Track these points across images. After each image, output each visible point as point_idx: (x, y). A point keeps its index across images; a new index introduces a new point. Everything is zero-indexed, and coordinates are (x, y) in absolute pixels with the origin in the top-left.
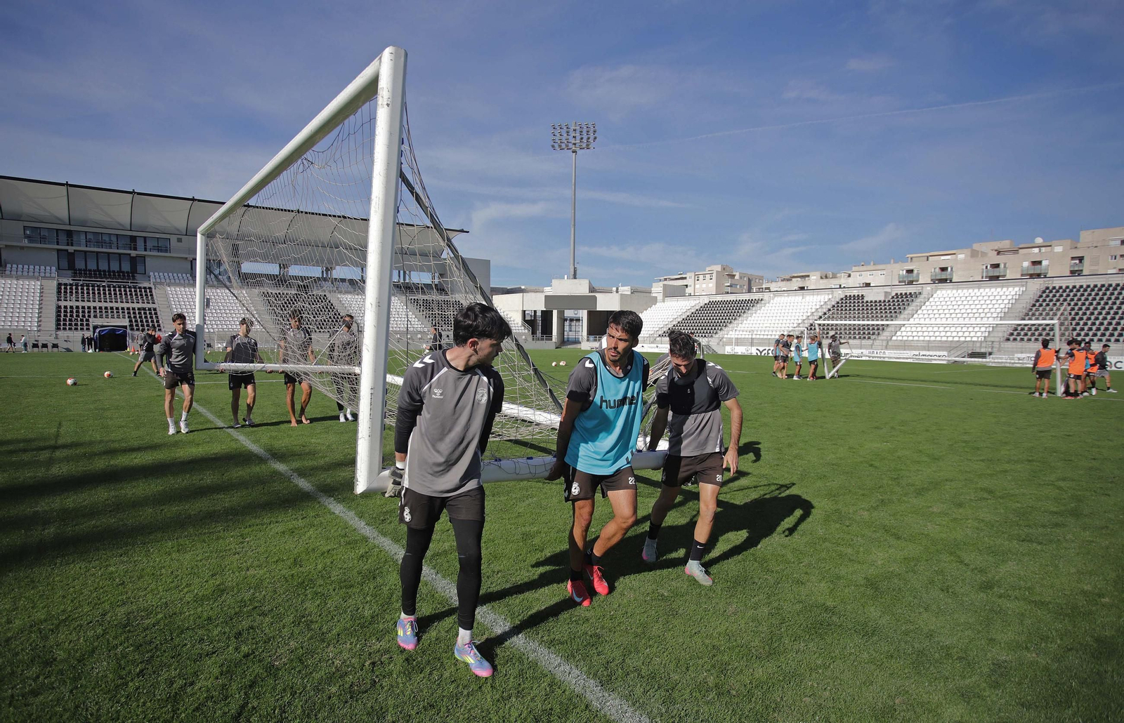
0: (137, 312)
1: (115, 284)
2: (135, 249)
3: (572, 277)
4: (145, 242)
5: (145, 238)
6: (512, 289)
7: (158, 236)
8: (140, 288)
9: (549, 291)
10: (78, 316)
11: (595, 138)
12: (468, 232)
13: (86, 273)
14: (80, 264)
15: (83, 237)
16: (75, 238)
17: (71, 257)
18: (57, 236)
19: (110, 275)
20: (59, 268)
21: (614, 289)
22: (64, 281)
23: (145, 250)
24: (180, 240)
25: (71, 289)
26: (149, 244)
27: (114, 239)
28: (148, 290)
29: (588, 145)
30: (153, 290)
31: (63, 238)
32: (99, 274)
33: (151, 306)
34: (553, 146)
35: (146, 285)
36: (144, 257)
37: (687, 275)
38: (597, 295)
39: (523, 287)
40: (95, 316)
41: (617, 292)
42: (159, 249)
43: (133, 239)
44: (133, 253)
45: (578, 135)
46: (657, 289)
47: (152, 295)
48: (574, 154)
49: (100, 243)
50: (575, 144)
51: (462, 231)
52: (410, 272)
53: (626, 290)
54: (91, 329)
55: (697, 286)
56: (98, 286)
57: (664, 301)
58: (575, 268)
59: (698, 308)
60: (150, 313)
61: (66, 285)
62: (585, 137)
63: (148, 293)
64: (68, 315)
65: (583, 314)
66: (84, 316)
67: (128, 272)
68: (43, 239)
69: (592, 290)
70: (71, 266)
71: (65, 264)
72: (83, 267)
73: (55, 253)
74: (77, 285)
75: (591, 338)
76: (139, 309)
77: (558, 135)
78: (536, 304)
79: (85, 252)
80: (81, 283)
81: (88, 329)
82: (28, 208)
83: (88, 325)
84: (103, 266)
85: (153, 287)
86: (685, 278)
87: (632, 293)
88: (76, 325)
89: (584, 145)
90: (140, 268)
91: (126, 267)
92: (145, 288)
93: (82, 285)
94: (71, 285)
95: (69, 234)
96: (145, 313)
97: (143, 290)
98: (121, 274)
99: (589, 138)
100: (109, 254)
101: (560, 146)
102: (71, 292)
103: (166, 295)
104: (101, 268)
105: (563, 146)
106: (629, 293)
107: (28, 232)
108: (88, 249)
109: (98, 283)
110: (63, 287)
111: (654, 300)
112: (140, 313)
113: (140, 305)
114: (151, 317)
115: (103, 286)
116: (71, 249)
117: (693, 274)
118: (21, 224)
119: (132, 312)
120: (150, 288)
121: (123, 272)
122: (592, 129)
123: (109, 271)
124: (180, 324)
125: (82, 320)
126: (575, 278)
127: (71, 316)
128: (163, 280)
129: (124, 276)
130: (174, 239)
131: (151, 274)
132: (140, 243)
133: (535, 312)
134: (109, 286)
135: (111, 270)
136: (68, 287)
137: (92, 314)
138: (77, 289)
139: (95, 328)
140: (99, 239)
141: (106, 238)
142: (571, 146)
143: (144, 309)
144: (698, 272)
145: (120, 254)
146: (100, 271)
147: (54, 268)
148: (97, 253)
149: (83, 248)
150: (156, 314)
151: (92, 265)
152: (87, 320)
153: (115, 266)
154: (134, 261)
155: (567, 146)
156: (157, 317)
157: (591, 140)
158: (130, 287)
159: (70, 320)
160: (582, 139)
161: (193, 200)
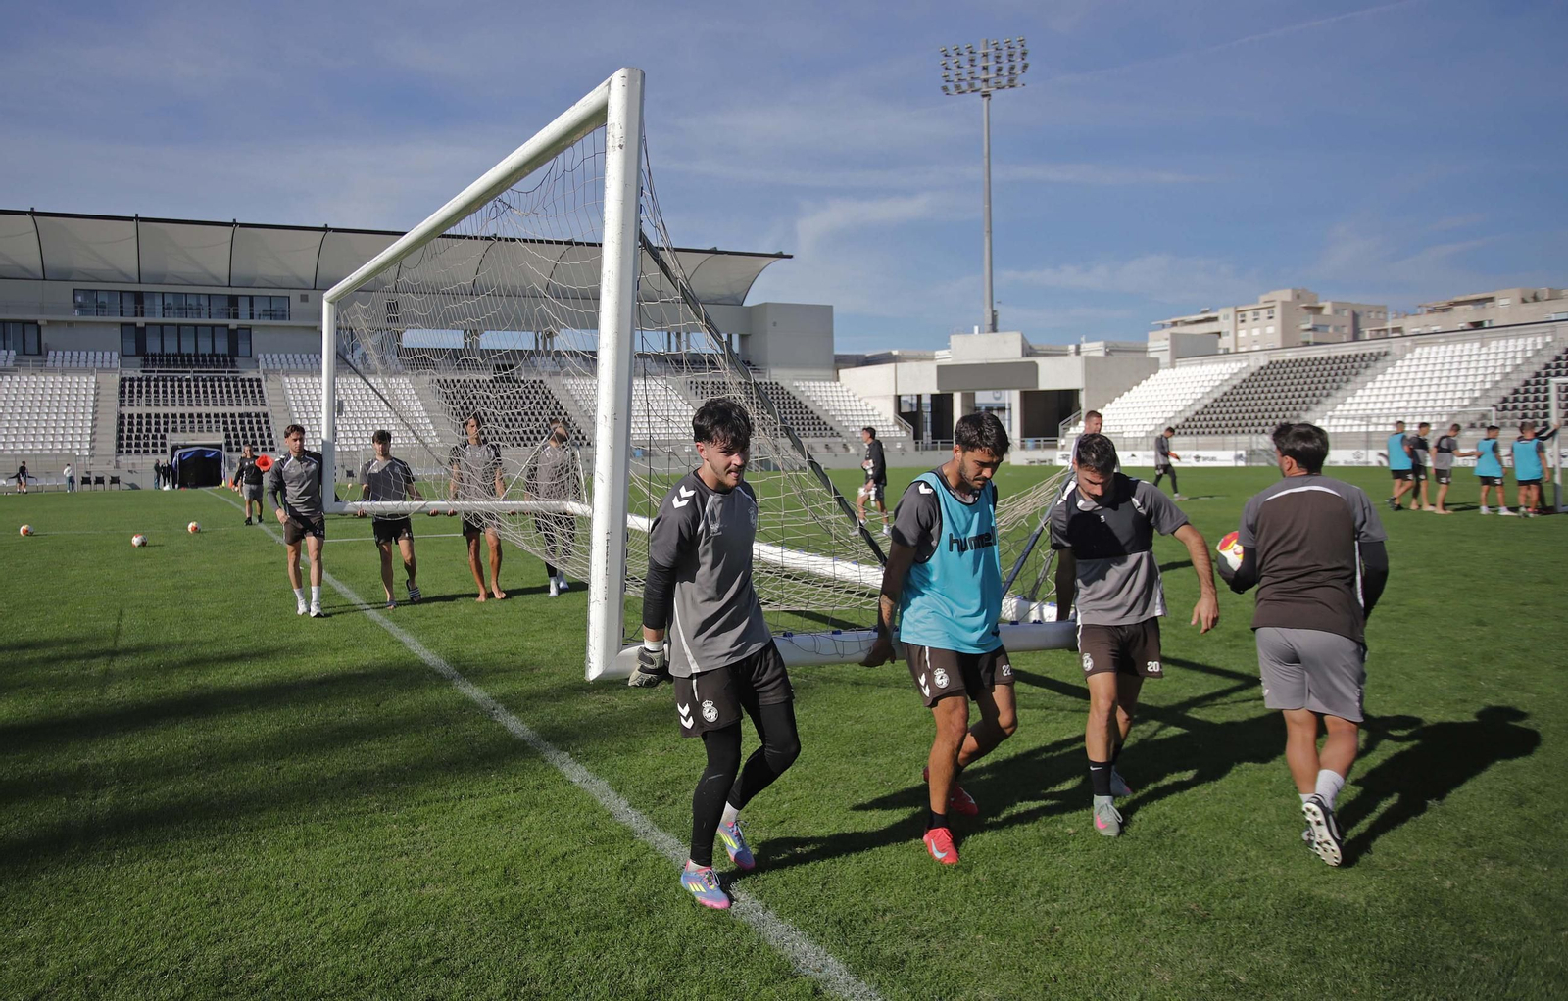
0: (238, 420)
1: (204, 376)
2: (236, 316)
3: (988, 328)
4: (251, 304)
5: (251, 297)
6: (874, 357)
7: (270, 292)
8: (242, 380)
9: (944, 357)
10: (148, 430)
11: (1025, 66)
12: (791, 257)
13: (162, 359)
14: (153, 346)
15: (158, 301)
16: (147, 303)
17: (140, 334)
18: (121, 301)
19: (197, 361)
20: (123, 354)
21: (1072, 348)
22: (130, 373)
23: (252, 317)
24: (304, 298)
25: (140, 386)
26: (258, 308)
27: (204, 302)
28: (255, 384)
29: (1011, 81)
30: (263, 383)
31: (129, 304)
32: (182, 360)
33: (259, 409)
34: (945, 89)
35: (252, 375)
36: (249, 329)
37: (1220, 314)
38: (1039, 360)
39: (895, 352)
40: (175, 430)
41: (1078, 352)
42: (272, 314)
43: (233, 300)
44: (233, 324)
45: (991, 63)
46: (1158, 344)
47: (260, 392)
48: (986, 99)
49: (184, 310)
50: (986, 81)
51: (780, 255)
52: (688, 333)
53: (1094, 348)
54: (169, 451)
55: (1242, 334)
56: (180, 380)
57: (1173, 366)
58: (993, 312)
59: (1244, 376)
60: (258, 422)
61: (132, 380)
62: (1006, 65)
63: (254, 389)
64: (135, 429)
65: (1013, 398)
66: (157, 430)
67: (224, 356)
68: (100, 308)
69: (1028, 351)
70: (141, 350)
71: (131, 346)
72: (157, 350)
73: (117, 330)
74: (148, 380)
75: (1030, 442)
76: (241, 416)
77: (954, 67)
78: (921, 382)
79: (162, 326)
80: (154, 375)
81: (163, 451)
82: (82, 262)
83: (163, 444)
84: (188, 347)
85: (263, 378)
86: (1215, 319)
87: (1107, 353)
88: (146, 445)
89: (1004, 82)
90: (243, 348)
91: (222, 347)
92: (250, 380)
93: (156, 380)
94: (140, 380)
95: (139, 297)
96: (250, 422)
97: (247, 384)
98: (213, 359)
99: (1012, 68)
100: (196, 326)
101: (958, 87)
102: (140, 392)
103: (283, 391)
104: (185, 350)
105: (964, 86)
106: (1102, 354)
107: (80, 299)
108: (166, 320)
109: (180, 375)
110: (128, 384)
111: (1154, 366)
112: (242, 423)
113: (243, 409)
114: (260, 429)
115: (188, 380)
116: (140, 322)
117: (1230, 311)
118: (70, 287)
119: (230, 420)
120: (258, 380)
121: (217, 356)
122: (1019, 50)
123: (196, 355)
124: (295, 440)
125: (154, 437)
126: (994, 329)
127: (140, 430)
128: (278, 366)
129: (218, 361)
130: (295, 296)
131: (260, 356)
132: (244, 306)
133: (919, 397)
134: (196, 380)
135: (200, 352)
136: (136, 384)
137: (170, 426)
138: (148, 386)
139: (174, 448)
140: (182, 302)
141: (192, 301)
142: (978, 84)
143: (249, 415)
144: (1242, 305)
145: (213, 327)
146: (182, 355)
147: (115, 354)
148: (179, 326)
149: (159, 320)
150: (267, 422)
151: (171, 347)
152: (163, 437)
153: (205, 347)
154: (233, 336)
155: (971, 85)
156: (269, 428)
157: (1018, 71)
158: (227, 380)
159: (138, 437)
160: (999, 69)
161: (326, 229)
